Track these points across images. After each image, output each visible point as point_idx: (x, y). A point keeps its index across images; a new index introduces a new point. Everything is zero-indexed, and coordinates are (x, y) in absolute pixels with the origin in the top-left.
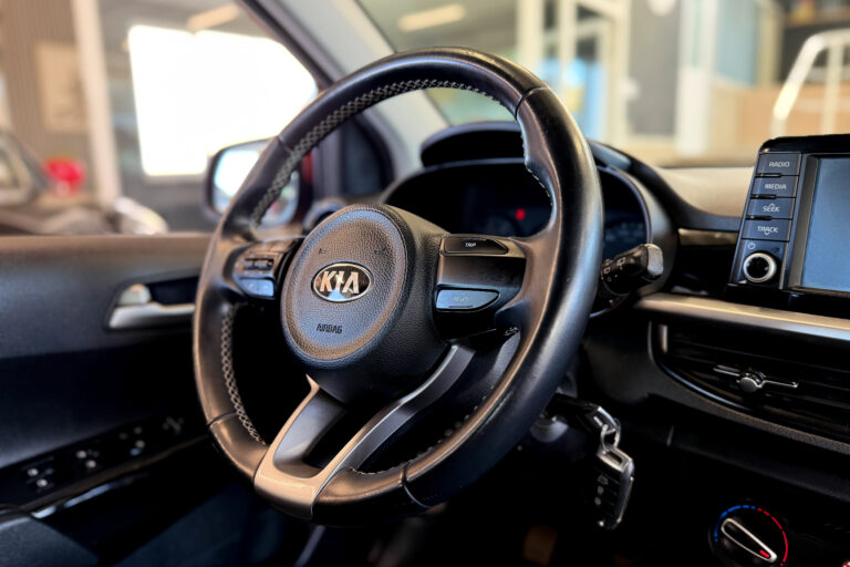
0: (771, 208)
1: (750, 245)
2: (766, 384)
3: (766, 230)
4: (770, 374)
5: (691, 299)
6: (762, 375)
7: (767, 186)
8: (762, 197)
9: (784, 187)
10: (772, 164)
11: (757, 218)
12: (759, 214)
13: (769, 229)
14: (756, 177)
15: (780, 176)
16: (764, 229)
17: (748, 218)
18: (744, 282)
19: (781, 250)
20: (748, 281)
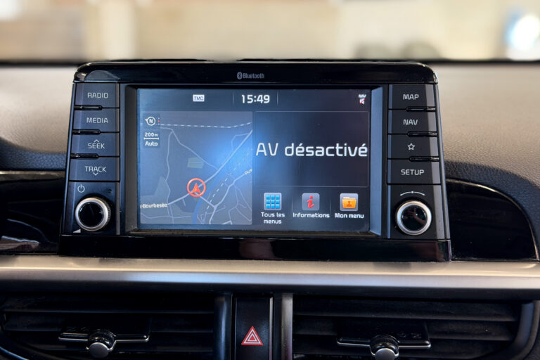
0: (96, 145)
1: (78, 188)
2: (117, 343)
3: (94, 169)
4: (120, 332)
5: (20, 259)
6: (111, 335)
7: (89, 120)
8: (85, 132)
9: (106, 120)
10: (90, 95)
11: (83, 157)
12: (83, 152)
13: (96, 169)
14: (75, 109)
15: (101, 108)
16: (91, 168)
17: (73, 157)
18: (79, 231)
19: (113, 192)
20: (82, 230)
